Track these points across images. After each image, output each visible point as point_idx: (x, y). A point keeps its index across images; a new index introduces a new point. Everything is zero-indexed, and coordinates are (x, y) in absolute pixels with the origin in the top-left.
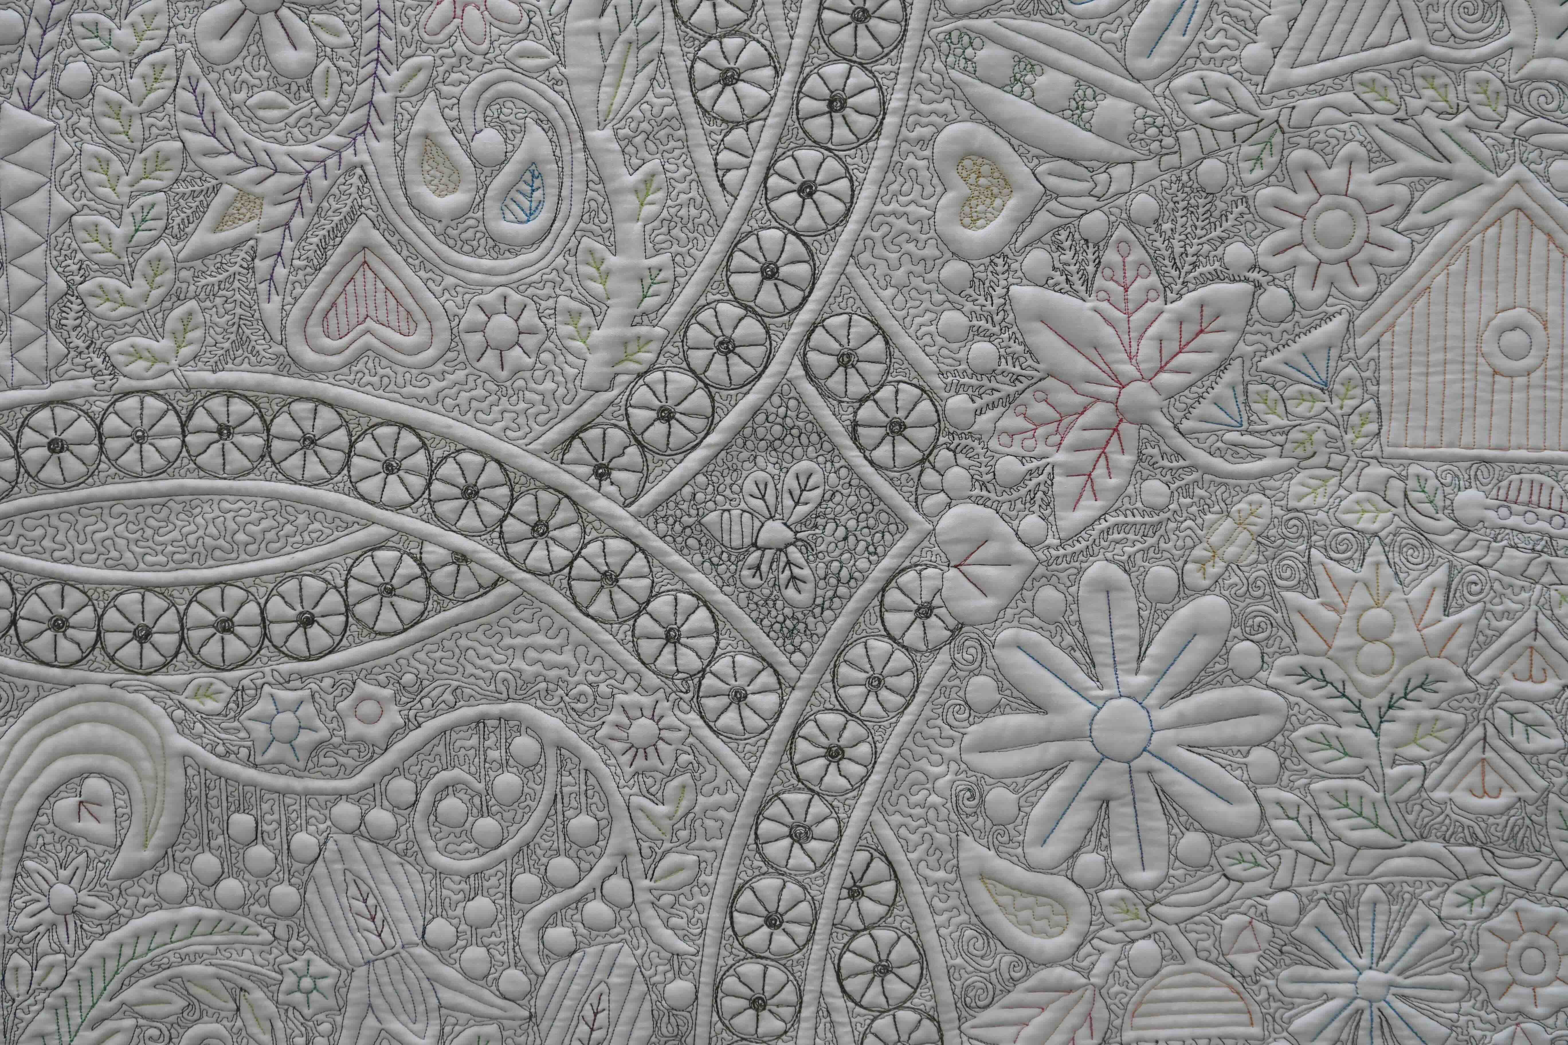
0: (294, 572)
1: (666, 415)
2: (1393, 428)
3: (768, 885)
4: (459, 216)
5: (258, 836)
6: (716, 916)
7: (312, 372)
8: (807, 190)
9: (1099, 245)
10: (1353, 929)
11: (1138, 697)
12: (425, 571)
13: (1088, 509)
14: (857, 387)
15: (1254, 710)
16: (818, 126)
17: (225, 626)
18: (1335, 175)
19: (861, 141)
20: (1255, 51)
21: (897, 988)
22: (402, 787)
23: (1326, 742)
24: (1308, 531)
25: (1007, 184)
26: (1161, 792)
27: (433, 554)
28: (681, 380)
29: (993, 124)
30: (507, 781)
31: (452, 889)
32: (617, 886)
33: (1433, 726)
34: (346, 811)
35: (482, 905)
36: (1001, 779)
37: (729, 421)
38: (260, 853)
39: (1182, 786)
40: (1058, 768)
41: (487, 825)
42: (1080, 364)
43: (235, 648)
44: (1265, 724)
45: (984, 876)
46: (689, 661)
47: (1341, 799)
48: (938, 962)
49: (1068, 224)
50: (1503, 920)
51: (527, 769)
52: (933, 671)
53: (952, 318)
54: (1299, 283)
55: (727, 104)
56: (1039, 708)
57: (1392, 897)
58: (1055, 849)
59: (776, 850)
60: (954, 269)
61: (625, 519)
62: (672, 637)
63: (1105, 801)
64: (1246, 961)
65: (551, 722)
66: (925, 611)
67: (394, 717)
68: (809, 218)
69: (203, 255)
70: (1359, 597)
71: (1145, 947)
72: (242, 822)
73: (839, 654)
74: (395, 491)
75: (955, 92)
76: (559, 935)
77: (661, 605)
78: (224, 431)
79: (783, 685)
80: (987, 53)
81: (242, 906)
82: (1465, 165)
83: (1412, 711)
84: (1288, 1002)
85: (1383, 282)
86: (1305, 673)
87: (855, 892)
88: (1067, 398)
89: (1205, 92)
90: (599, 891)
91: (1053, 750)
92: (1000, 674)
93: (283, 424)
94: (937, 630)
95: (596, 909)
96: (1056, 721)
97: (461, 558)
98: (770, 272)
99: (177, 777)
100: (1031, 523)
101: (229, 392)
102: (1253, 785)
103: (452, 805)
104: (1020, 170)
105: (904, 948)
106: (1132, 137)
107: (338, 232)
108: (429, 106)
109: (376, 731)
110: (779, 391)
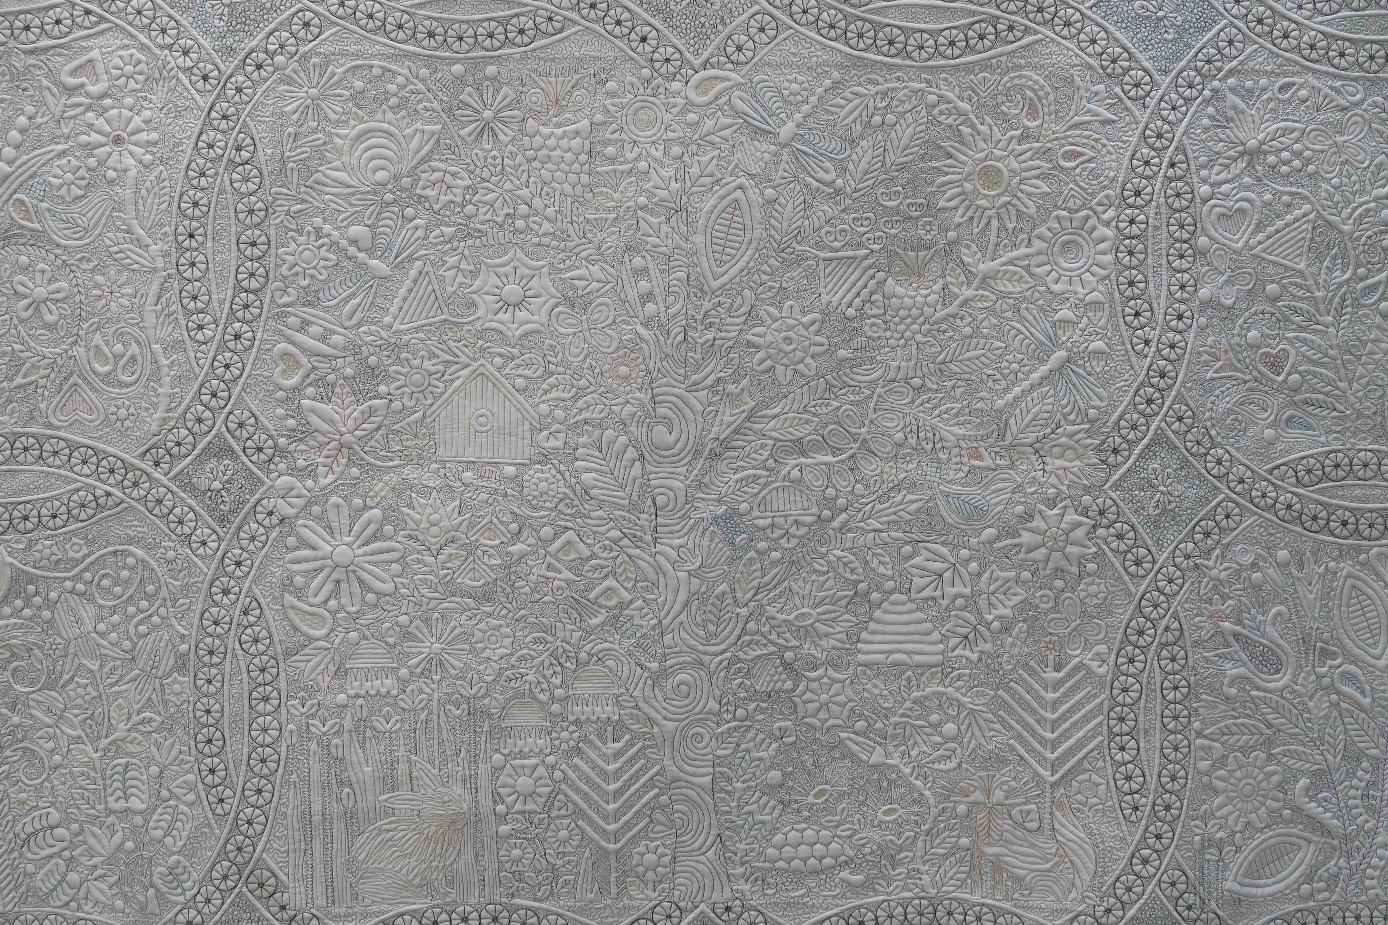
0: (50, 499)
1: (179, 444)
2: (440, 451)
3: (214, 610)
4: (108, 374)
5: (37, 593)
6: (196, 621)
7: (57, 428)
8: (227, 366)
9: (333, 386)
10: (429, 629)
11: (349, 545)
12: (96, 499)
13: (331, 478)
14: (245, 435)
15: (392, 550)
16: (231, 345)
17: (26, 518)
18: (417, 362)
19: (247, 350)
20: (388, 319)
21: (261, 647)
22: (88, 576)
23: (418, 561)
24: (411, 487)
25: (299, 365)
26: (359, 579)
27: (99, 493)
28: (184, 432)
29: (294, 344)
30: (125, 573)
31: (105, 612)
32: (163, 611)
33: (457, 556)
34: (68, 584)
35: (116, 618)
36: (299, 573)
37: (200, 447)
38: (37, 600)
39: (366, 576)
40: (321, 569)
41: (118, 589)
42: (326, 427)
43: (29, 526)
44: (395, 555)
45: (293, 607)
46: (187, 530)
47: (424, 582)
48: (276, 638)
49: (322, 379)
50: (482, 626)
51: (132, 569)
52: (274, 535)
53: (280, 411)
54: (405, 399)
55: (200, 337)
56: (313, 548)
57: (443, 618)
58: (320, 599)
59: (217, 598)
60: (281, 394)
61: (164, 480)
62: (181, 522)
63: (338, 582)
64: (391, 640)
65: (140, 553)
66: (270, 513)
67: (85, 550)
68: (228, 376)
69: (19, 387)
70: (429, 510)
71: (354, 635)
72: (31, 588)
73: (239, 529)
74: (86, 470)
75: (280, 333)
76: (143, 629)
77: (177, 511)
78: (26, 449)
79: (220, 539)
80: (292, 320)
81: (31, 619)
82: (464, 359)
83: (448, 551)
84: (407, 655)
85: (436, 400)
86: (410, 537)
87: (246, 613)
88: (322, 439)
89: (370, 333)
90: (156, 612)
91: (318, 564)
92: (298, 536)
93: (47, 446)
94: (275, 520)
95: (156, 619)
96: (319, 553)
97: (108, 494)
98: (214, 395)
99: (8, 572)
100: (310, 483)
101: (28, 435)
102: (393, 577)
103: (106, 582)
104: (304, 360)
105: (264, 633)
106: (344, 348)
107: (66, 379)
108: (98, 336)
109: (78, 556)
110: (218, 436)
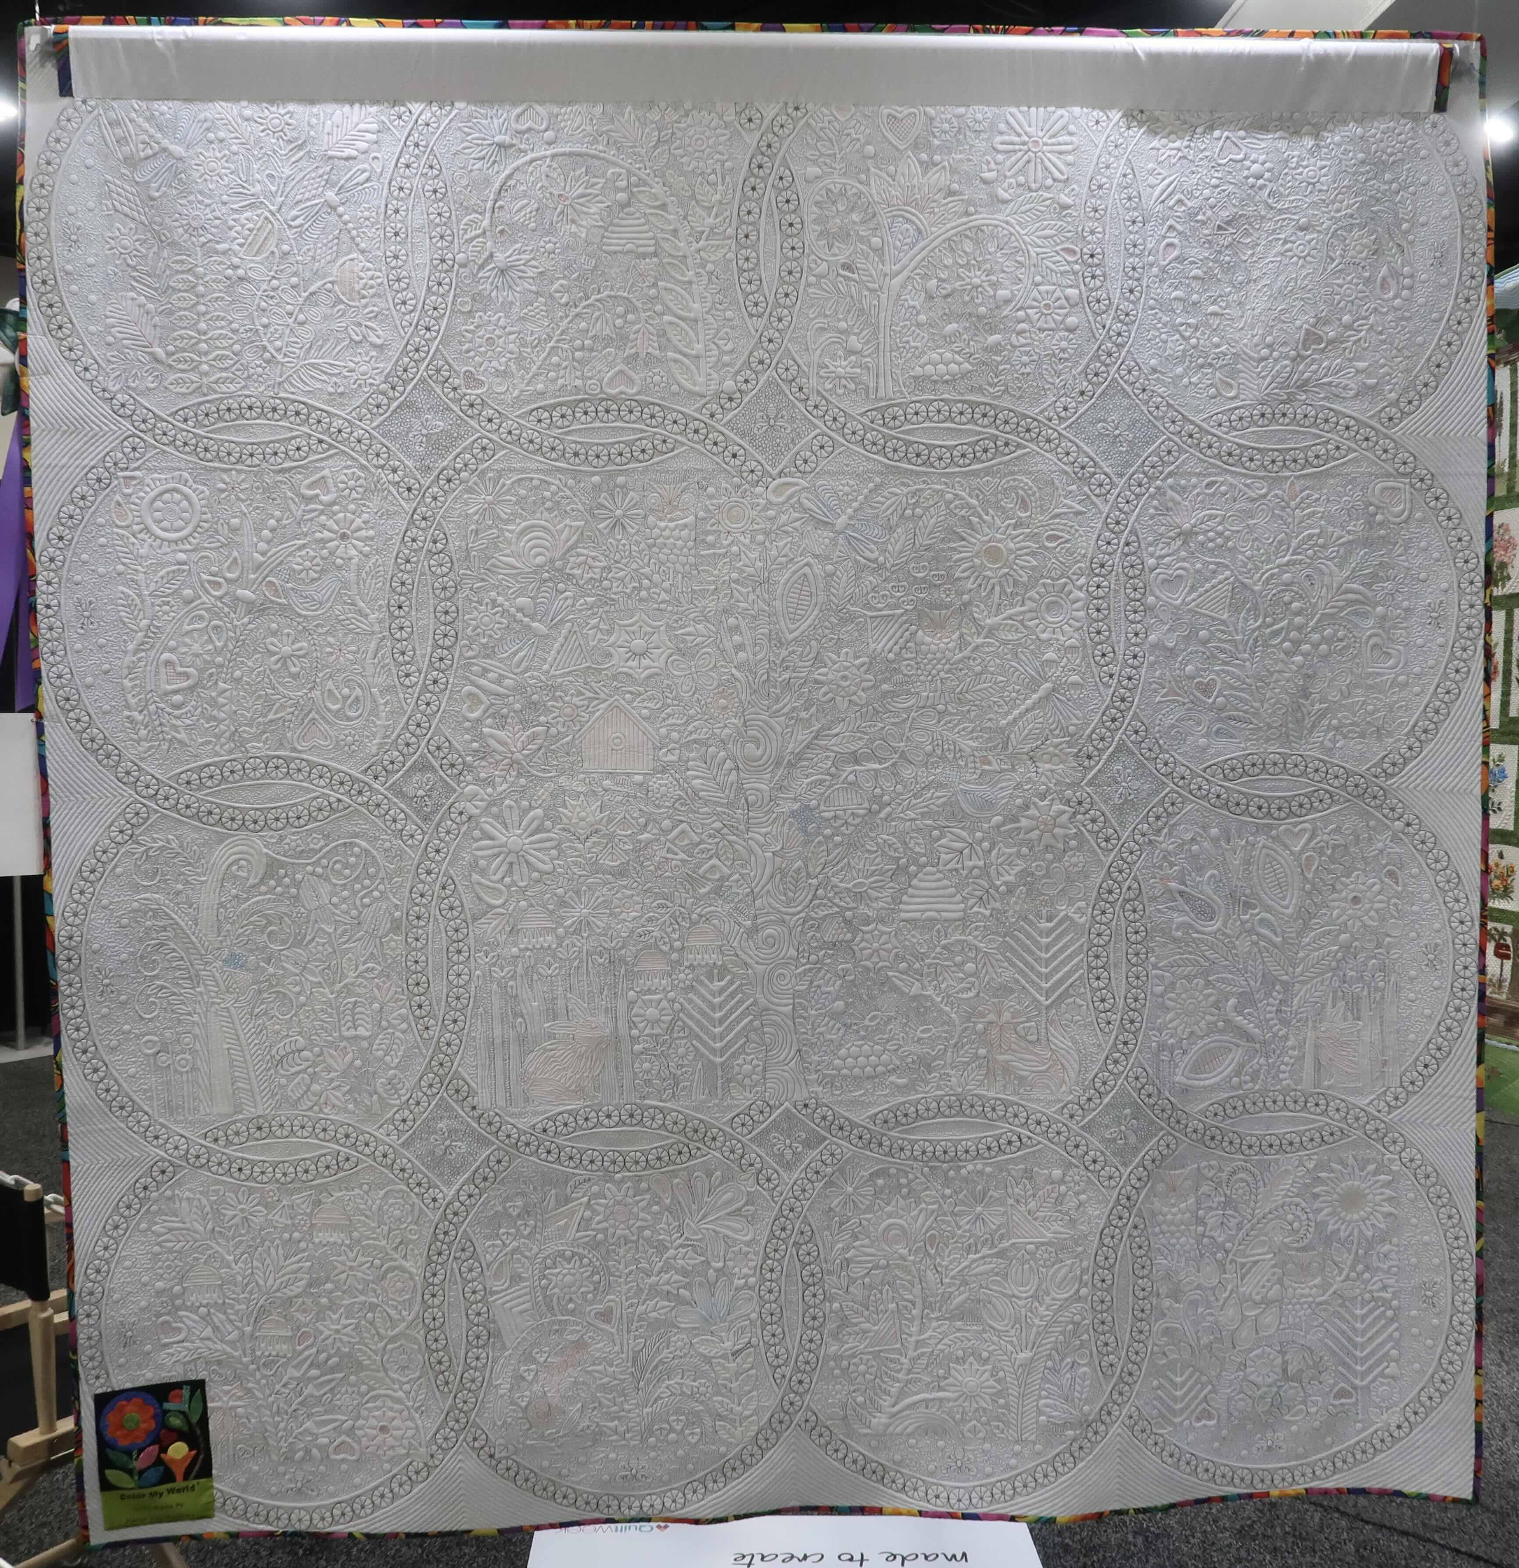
0: (295, 805)
1: (392, 763)
2: (586, 765)
3: (421, 886)
4: (339, 710)
5: (286, 875)
6: (407, 894)
7: (300, 752)
8: (428, 704)
9: (506, 717)
10: (579, 898)
11: (519, 836)
12: (330, 804)
13: (505, 786)
14: (442, 755)
15: (551, 840)
16: (431, 688)
17: (277, 819)
18: (567, 699)
19: (442, 691)
20: (546, 667)
21: (455, 913)
22: (324, 862)
23: (571, 848)
24: (564, 792)
25: (481, 702)
26: (527, 862)
27: (332, 799)
28: (396, 753)
29: (477, 687)
30: (352, 860)
31: (338, 889)
32: (381, 887)
33: (599, 843)
34: (310, 868)
35: (346, 893)
36: (482, 857)
37: (408, 764)
38: (287, 880)
39: (532, 859)
40: (498, 855)
41: (347, 872)
42: (501, 748)
43: (280, 825)
44: (554, 843)
45: (479, 884)
46: (399, 827)
47: (575, 863)
48: (466, 906)
49: (497, 712)
50: (619, 895)
51: (357, 856)
52: (464, 829)
53: (467, 737)
54: (560, 727)
55: (407, 682)
56: (492, 838)
57: (590, 889)
58: (499, 876)
59: (422, 877)
60: (467, 724)
61: (382, 789)
62: (395, 821)
63: (511, 864)
64: (551, 907)
65: (364, 844)
66: (461, 813)
67: (322, 843)
68: (429, 711)
69: (271, 721)
70: (578, 809)
71: (523, 903)
72: (282, 872)
73: (438, 825)
74: (322, 783)
75: (467, 678)
76: (366, 901)
77: (392, 812)
78: (277, 767)
79: (424, 833)
80: (475, 668)
81: (282, 895)
82: (602, 695)
83: (593, 839)
84: (562, 918)
85: (582, 726)
86: (564, 830)
87: (444, 888)
88: (498, 757)
89: (533, 677)
90: (376, 889)
91: (496, 850)
92: (481, 830)
93: (292, 766)
94: (464, 818)
95: (376, 893)
96: (496, 843)
97: (339, 800)
98: (418, 725)
99: (264, 860)
100: (489, 790)
101: (278, 757)
102: (552, 859)
103: (338, 866)
104: (484, 698)
105: (457, 903)
106: (514, 689)
107: (307, 715)
108: (330, 682)
109: (317, 847)
110: (422, 756)
